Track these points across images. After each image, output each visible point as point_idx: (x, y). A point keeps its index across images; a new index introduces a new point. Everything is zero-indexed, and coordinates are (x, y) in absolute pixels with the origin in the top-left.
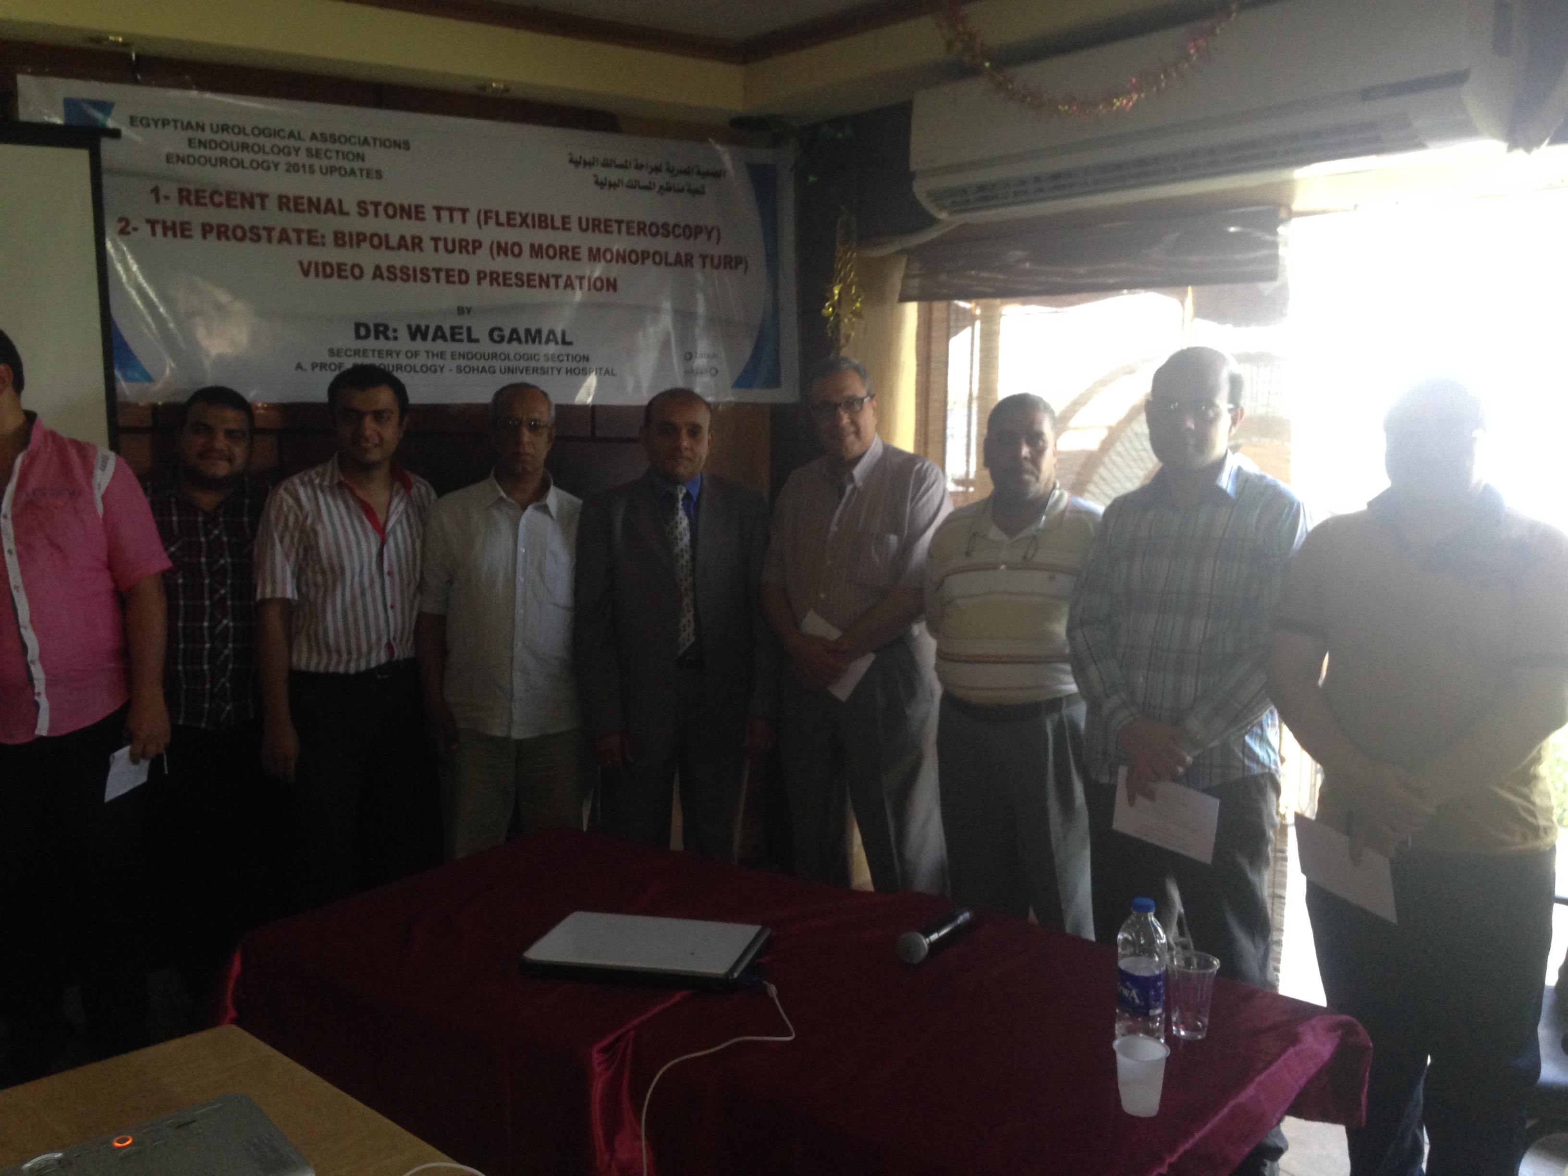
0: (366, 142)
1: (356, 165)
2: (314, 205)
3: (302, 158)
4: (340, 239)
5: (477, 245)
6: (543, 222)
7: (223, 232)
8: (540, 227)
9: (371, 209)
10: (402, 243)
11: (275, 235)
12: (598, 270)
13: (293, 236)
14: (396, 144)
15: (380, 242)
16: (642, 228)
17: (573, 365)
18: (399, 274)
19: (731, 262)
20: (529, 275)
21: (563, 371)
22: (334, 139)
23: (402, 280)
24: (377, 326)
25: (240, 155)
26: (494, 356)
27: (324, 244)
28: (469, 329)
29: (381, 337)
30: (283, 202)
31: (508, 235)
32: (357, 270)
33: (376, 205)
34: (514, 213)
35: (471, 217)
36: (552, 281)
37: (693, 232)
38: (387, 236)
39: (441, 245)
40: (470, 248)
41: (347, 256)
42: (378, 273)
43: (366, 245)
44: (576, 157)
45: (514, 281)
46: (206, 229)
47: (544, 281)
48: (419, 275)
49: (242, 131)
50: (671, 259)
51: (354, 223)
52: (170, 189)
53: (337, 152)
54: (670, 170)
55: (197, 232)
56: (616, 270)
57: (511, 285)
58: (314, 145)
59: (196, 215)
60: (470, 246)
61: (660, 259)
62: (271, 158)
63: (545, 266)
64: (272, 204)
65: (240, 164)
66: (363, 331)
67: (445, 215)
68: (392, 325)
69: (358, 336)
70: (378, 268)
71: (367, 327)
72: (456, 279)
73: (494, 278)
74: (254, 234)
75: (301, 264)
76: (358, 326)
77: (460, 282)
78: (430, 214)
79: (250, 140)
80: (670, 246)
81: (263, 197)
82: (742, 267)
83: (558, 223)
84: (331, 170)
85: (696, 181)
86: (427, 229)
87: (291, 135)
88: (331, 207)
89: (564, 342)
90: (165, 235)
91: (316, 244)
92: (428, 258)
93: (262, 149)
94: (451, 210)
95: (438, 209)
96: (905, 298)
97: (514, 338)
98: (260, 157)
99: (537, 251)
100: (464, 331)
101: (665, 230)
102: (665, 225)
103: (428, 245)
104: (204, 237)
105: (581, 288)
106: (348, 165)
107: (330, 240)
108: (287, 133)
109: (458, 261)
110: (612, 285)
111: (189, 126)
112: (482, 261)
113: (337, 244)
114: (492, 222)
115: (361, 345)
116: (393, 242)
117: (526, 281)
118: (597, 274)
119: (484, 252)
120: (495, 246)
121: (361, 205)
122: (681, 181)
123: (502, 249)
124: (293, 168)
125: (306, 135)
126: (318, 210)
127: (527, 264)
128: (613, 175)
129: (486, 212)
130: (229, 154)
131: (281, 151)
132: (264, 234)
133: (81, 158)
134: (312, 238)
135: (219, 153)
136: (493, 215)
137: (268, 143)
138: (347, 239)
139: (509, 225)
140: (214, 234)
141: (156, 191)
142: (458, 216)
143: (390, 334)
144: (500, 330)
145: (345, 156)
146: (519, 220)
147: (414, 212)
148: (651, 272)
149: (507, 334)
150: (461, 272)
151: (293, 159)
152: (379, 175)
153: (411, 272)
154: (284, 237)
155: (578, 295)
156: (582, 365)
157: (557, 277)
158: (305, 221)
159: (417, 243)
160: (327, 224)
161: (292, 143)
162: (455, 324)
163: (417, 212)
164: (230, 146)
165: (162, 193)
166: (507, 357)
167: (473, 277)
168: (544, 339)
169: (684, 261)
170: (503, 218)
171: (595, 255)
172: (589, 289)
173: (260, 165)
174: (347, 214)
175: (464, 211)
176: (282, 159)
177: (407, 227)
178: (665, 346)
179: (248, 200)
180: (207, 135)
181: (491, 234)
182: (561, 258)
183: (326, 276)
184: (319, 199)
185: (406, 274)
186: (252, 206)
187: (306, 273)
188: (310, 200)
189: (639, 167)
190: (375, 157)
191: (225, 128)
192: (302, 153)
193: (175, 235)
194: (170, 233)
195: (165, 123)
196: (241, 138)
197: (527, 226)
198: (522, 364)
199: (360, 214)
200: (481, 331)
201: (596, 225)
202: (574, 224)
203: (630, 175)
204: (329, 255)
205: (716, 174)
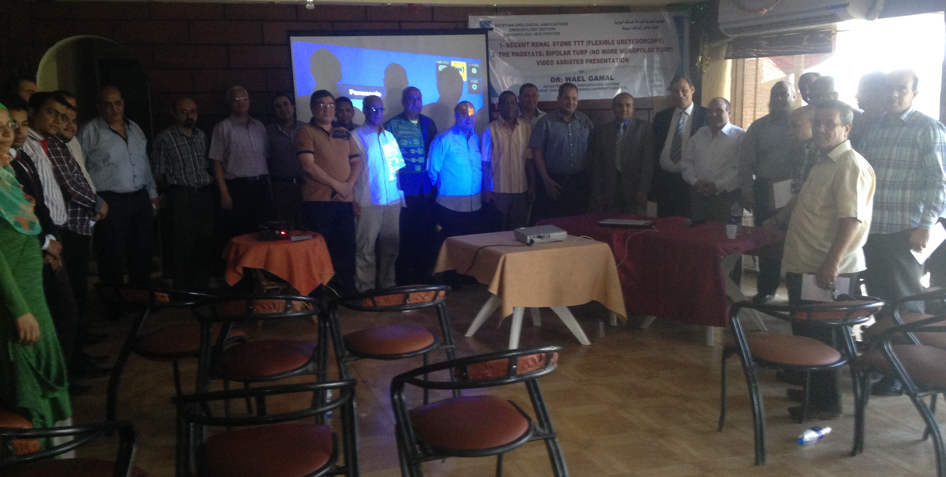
0: (556, 24)
1: (553, 31)
2: (541, 44)
3: (538, 31)
4: (548, 54)
5: (586, 51)
6: (606, 42)
7: (517, 54)
8: (605, 44)
9: (556, 44)
10: (565, 53)
11: (531, 54)
12: (623, 56)
13: (535, 54)
14: (564, 24)
15: (558, 53)
16: (638, 41)
17: (614, 86)
18: (563, 62)
19: (667, 49)
20: (601, 59)
21: (611, 88)
22: (547, 24)
23: (564, 64)
24: (557, 78)
25: (522, 32)
26: (590, 85)
27: (543, 55)
28: (583, 77)
29: (558, 81)
30: (533, 44)
31: (595, 48)
32: (552, 63)
33: (558, 42)
34: (597, 41)
35: (585, 43)
36: (608, 61)
37: (654, 41)
38: (560, 51)
39: (575, 52)
40: (584, 53)
41: (550, 58)
42: (558, 63)
43: (555, 55)
44: (617, 21)
45: (596, 61)
46: (513, 54)
47: (606, 61)
48: (569, 62)
49: (523, 25)
50: (647, 50)
51: (552, 48)
53: (548, 28)
54: (646, 22)
55: (511, 55)
56: (628, 55)
57: (595, 63)
58: (542, 27)
59: (510, 50)
60: (583, 52)
61: (644, 50)
62: (531, 32)
63: (606, 56)
64: (530, 45)
65: (523, 35)
66: (553, 80)
67: (577, 43)
68: (561, 77)
69: (552, 81)
70: (558, 61)
71: (554, 78)
72: (579, 62)
73: (591, 61)
74: (525, 54)
75: (537, 62)
76: (552, 78)
77: (581, 63)
78: (573, 44)
79: (525, 27)
80: (646, 46)
81: (528, 43)
82: (670, 51)
83: (611, 42)
84: (546, 33)
85: (656, 24)
86: (572, 48)
87: (536, 25)
88: (546, 44)
89: (612, 79)
90: (503, 56)
91: (541, 55)
92: (572, 57)
93: (528, 30)
94: (579, 42)
95: (575, 42)
96: (727, 58)
97: (596, 78)
98: (527, 32)
99: (604, 52)
100: (581, 78)
101: (645, 41)
102: (645, 40)
103: (572, 53)
104: (513, 56)
105: (617, 62)
106: (551, 32)
107: (545, 54)
108: (534, 25)
109: (580, 57)
110: (627, 60)
111: (510, 25)
112: (588, 56)
113: (547, 55)
114: (591, 44)
115: (552, 84)
116: (562, 53)
117: (600, 61)
119: (588, 54)
120: (591, 51)
121: (554, 43)
122: (651, 25)
123: (594, 52)
124: (536, 34)
125: (540, 24)
126: (542, 46)
127: (601, 56)
128: (628, 26)
129: (589, 41)
130: (520, 32)
131: (533, 29)
132: (528, 54)
133: (483, 36)
134: (540, 54)
135: (517, 32)
136: (591, 42)
137: (529, 27)
138: (550, 53)
139: (596, 45)
140: (515, 55)
141: (501, 44)
142: (581, 43)
143: (560, 80)
144: (592, 77)
145: (550, 29)
146: (599, 42)
147: (568, 44)
148: (640, 54)
149: (594, 78)
150: (581, 60)
151: (536, 32)
152: (559, 33)
153: (567, 62)
154: (533, 54)
155: (616, 64)
156: (617, 86)
157: (609, 59)
158: (539, 49)
159: (569, 52)
160: (544, 49)
161: (536, 27)
162: (578, 76)
163: (569, 43)
164: (520, 30)
165: (503, 44)
166: (594, 85)
167: (585, 61)
168: (605, 78)
169: (651, 50)
170: (594, 43)
171: (622, 51)
172: (620, 62)
173: (527, 34)
174: (550, 46)
175: (582, 42)
176: (533, 32)
177: (566, 48)
178: (644, 78)
180: (514, 27)
181: (590, 48)
182: (611, 53)
183: (543, 64)
184: (542, 42)
185: (565, 62)
186: (525, 46)
187: (538, 64)
188: (540, 43)
189: (637, 22)
190: (558, 28)
191: (519, 25)
192: (539, 29)
193: (505, 56)
194: (504, 56)
195: (504, 25)
196: (523, 27)
197: (601, 44)
198: (598, 87)
199: (553, 45)
200: (586, 78)
201: (623, 42)
202: (615, 42)
203: (635, 25)
204: (545, 58)
205: (663, 21)
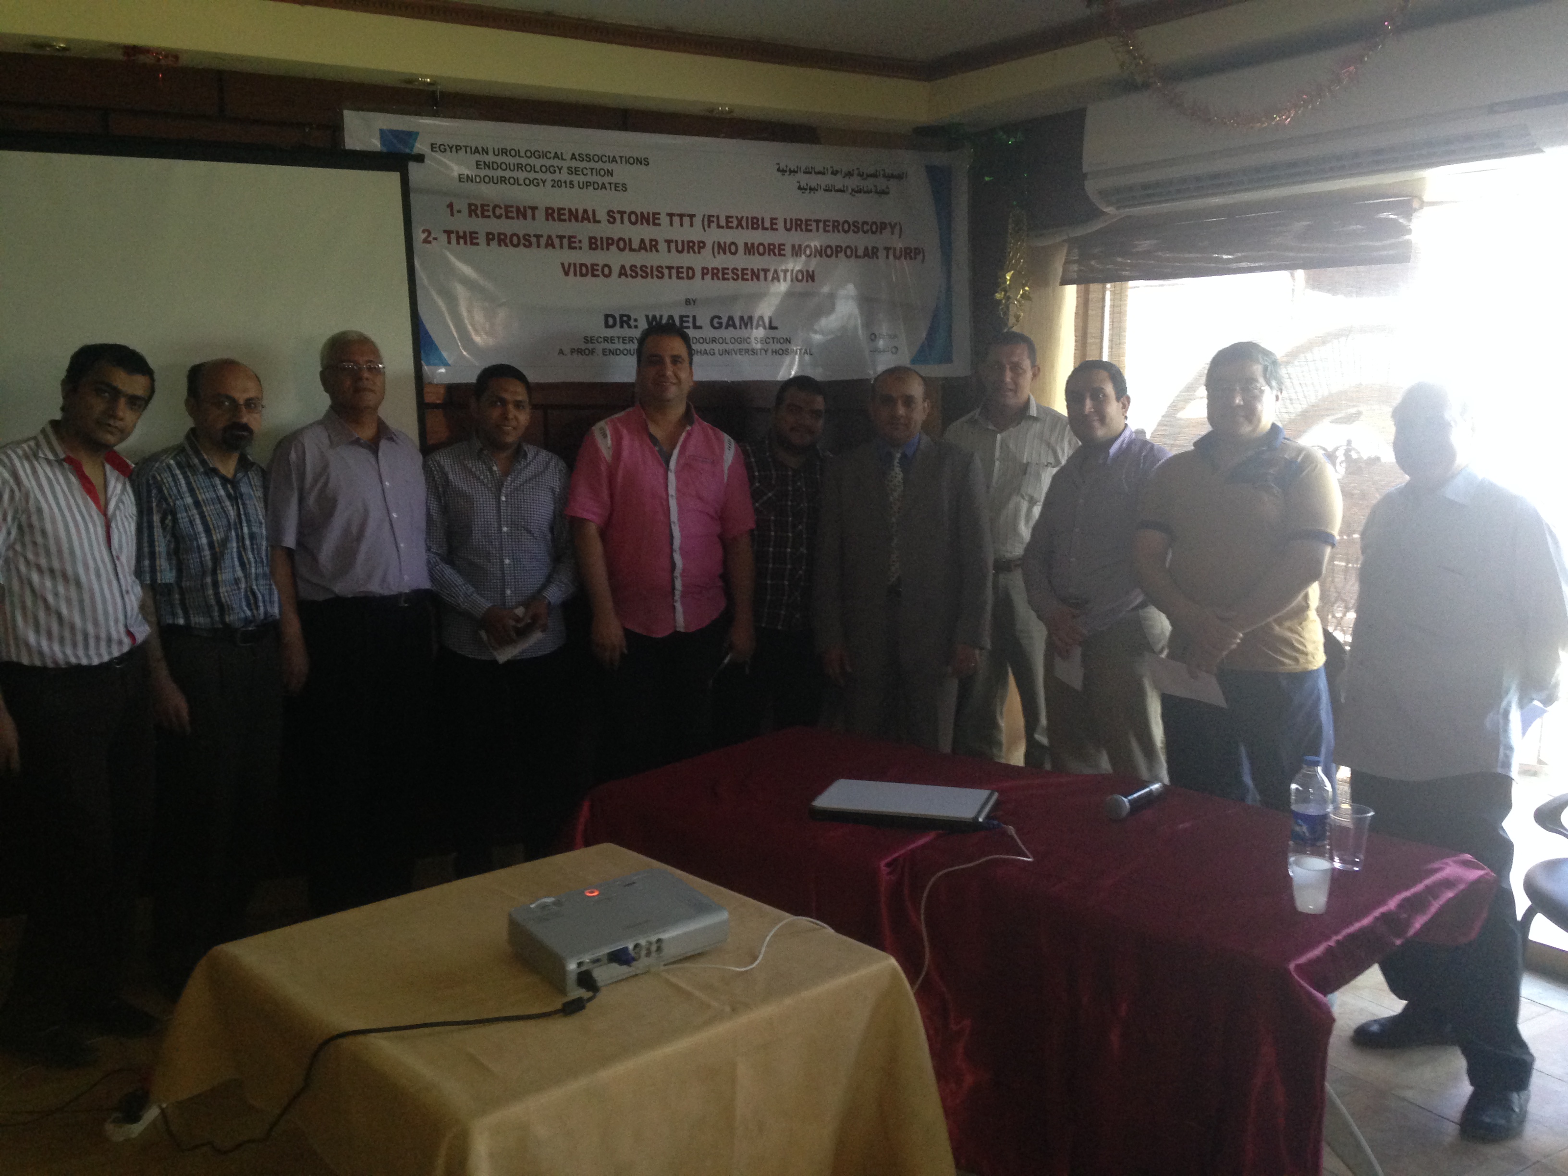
0: (614, 160)
1: (607, 179)
2: (573, 215)
3: (564, 176)
4: (594, 244)
5: (702, 245)
6: (755, 223)
7: (502, 240)
8: (753, 228)
9: (618, 216)
10: (642, 246)
11: (543, 241)
12: (799, 264)
13: (557, 242)
14: (639, 161)
15: (624, 245)
16: (837, 226)
17: (777, 346)
18: (640, 272)
19: (911, 253)
20: (743, 270)
21: (770, 352)
22: (589, 158)
23: (642, 277)
24: (621, 316)
25: (515, 174)
26: (714, 340)
27: (580, 248)
28: (694, 317)
29: (625, 325)
30: (551, 213)
31: (726, 236)
32: (606, 271)
33: (622, 213)
34: (732, 217)
35: (697, 221)
36: (762, 274)
37: (880, 227)
38: (630, 240)
39: (673, 245)
40: (696, 248)
41: (599, 257)
42: (623, 273)
43: (613, 248)
44: (782, 166)
45: (731, 275)
46: (490, 237)
47: (755, 275)
48: (655, 273)
49: (517, 153)
50: (860, 252)
51: (604, 230)
52: (461, 205)
53: (592, 169)
54: (861, 175)
55: (482, 240)
56: (814, 264)
57: (728, 279)
58: (574, 164)
59: (482, 226)
60: (691, 247)
61: (851, 252)
62: (540, 176)
63: (756, 262)
64: (540, 215)
65: (516, 181)
66: (611, 321)
67: (676, 220)
68: (633, 317)
69: (607, 326)
70: (623, 267)
71: (613, 317)
72: (684, 275)
73: (719, 274)
74: (526, 241)
75: (563, 264)
76: (607, 317)
77: (689, 278)
78: (664, 220)
79: (524, 161)
80: (861, 241)
81: (534, 209)
82: (920, 257)
83: (767, 224)
84: (588, 184)
85: (882, 183)
86: (663, 232)
87: (556, 156)
88: (588, 217)
89: (772, 328)
90: (458, 243)
91: (575, 248)
92: (662, 258)
93: (533, 169)
94: (681, 216)
95: (671, 215)
96: (1065, 282)
97: (730, 324)
98: (532, 175)
99: (750, 249)
100: (691, 319)
101: (856, 227)
102: (855, 224)
103: (662, 246)
104: (488, 244)
105: (785, 280)
106: (600, 180)
107: (585, 244)
108: (552, 155)
109: (686, 260)
110: (811, 277)
111: (477, 151)
112: (707, 259)
113: (591, 248)
114: (714, 225)
115: (610, 333)
116: (635, 245)
117: (741, 275)
118: (798, 268)
119: (707, 252)
120: (716, 246)
121: (610, 213)
122: (869, 183)
123: (722, 248)
124: (557, 184)
125: (568, 156)
126: (577, 220)
127: (741, 261)
128: (813, 180)
129: (709, 216)
130: (507, 174)
131: (548, 169)
132: (534, 240)
133: (393, 179)
134: (572, 243)
135: (500, 173)
136: (715, 219)
137: (537, 163)
138: (599, 243)
139: (729, 227)
140: (496, 241)
141: (451, 206)
142: (686, 220)
143: (632, 323)
144: (720, 318)
145: (598, 173)
146: (735, 223)
147: (650, 219)
148: (843, 264)
149: (724, 321)
150: (689, 268)
151: (557, 176)
152: (625, 188)
153: (649, 271)
154: (550, 244)
155: (783, 286)
156: (784, 346)
157: (766, 271)
158: (567, 228)
159: (654, 245)
160: (582, 231)
161: (556, 163)
162: (683, 313)
163: (654, 219)
164: (508, 166)
165: (456, 208)
166: (724, 341)
167: (698, 274)
168: (755, 323)
169: (871, 253)
170: (723, 222)
171: (797, 251)
172: (792, 280)
173: (531, 182)
174: (599, 222)
175: (691, 216)
176: (548, 177)
177: (646, 232)
179: (522, 213)
180: (490, 158)
181: (714, 235)
182: (769, 254)
183: (582, 275)
184: (577, 210)
185: (644, 272)
186: (525, 217)
187: (567, 274)
188: (570, 210)
189: (835, 173)
190: (621, 173)
191: (504, 152)
192: (565, 170)
193: (465, 243)
194: (462, 241)
195: (458, 148)
196: (517, 160)
197: (742, 228)
198: (737, 346)
199: (609, 221)
200: (703, 320)
201: (798, 225)
202: (780, 225)
203: (827, 180)
204: (586, 257)
205: (900, 177)
